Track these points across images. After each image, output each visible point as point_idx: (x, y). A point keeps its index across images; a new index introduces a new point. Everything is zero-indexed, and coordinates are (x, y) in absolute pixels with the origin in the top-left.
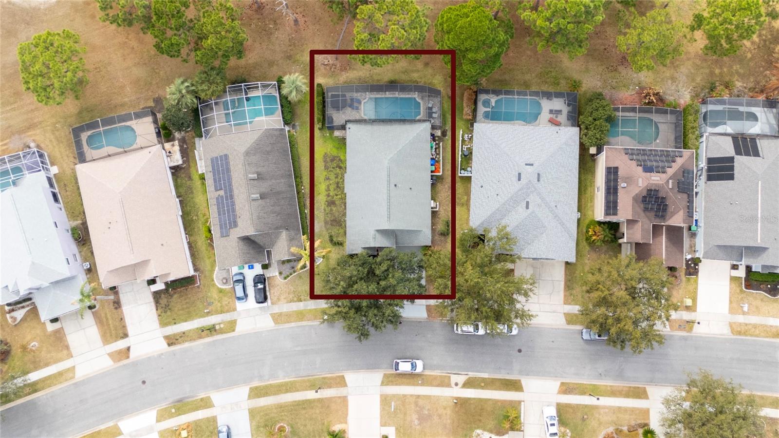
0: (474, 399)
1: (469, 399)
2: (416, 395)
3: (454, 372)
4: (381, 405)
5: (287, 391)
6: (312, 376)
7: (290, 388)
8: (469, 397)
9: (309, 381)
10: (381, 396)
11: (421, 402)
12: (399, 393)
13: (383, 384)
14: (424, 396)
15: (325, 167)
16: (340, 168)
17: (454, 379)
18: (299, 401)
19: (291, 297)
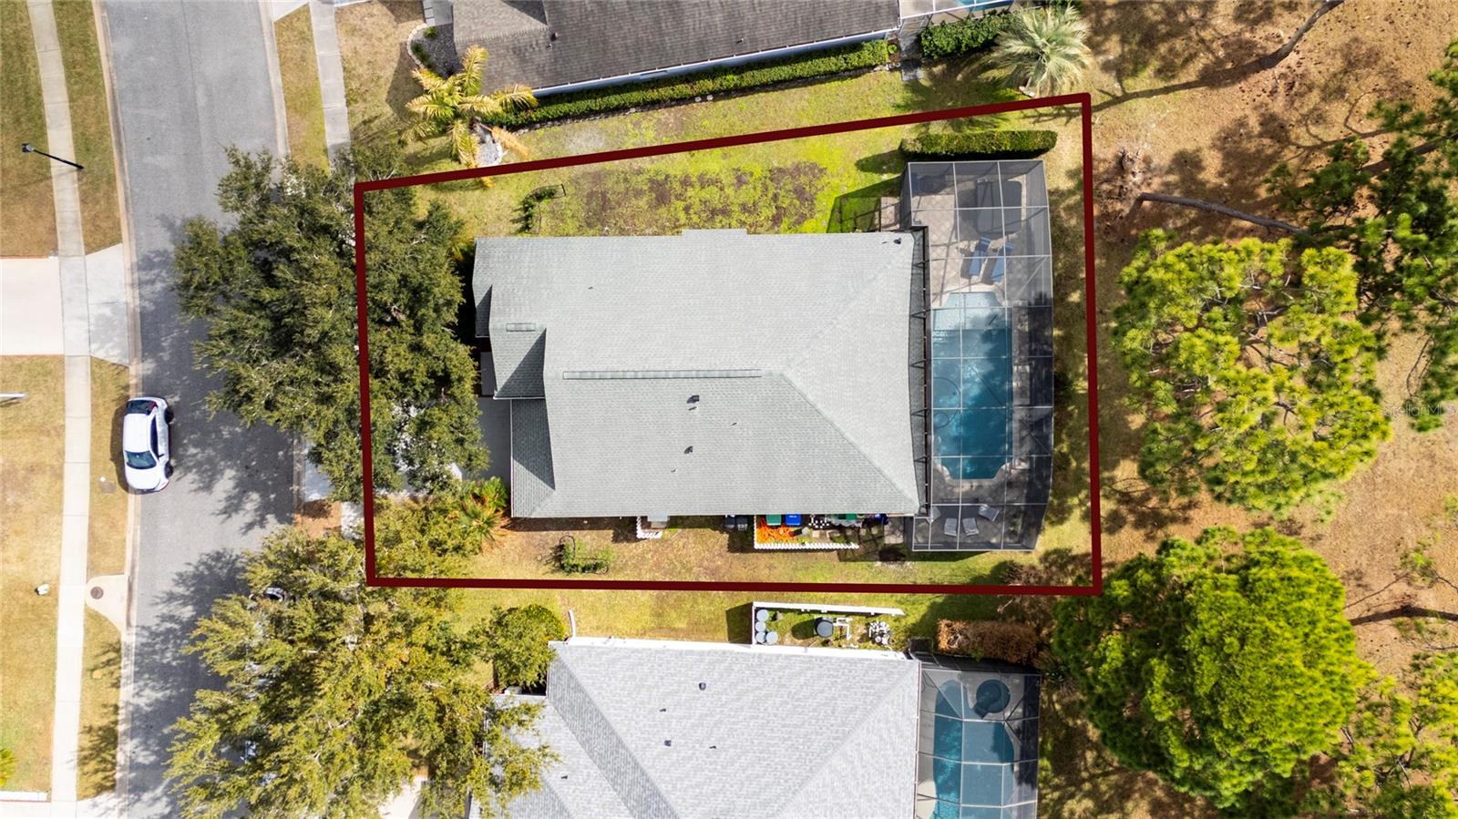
0: (53, 649)
1: (53, 632)
2: (61, 467)
3: (136, 587)
4: (31, 358)
5: (70, 65)
6: (119, 144)
7: (80, 74)
8: (60, 632)
9: (103, 133)
10: (60, 360)
11: (41, 482)
12: (68, 414)
13: (97, 363)
14: (61, 491)
15: (780, 170)
16: (776, 220)
17: (115, 587)
18: (41, 104)
19: (360, 70)
